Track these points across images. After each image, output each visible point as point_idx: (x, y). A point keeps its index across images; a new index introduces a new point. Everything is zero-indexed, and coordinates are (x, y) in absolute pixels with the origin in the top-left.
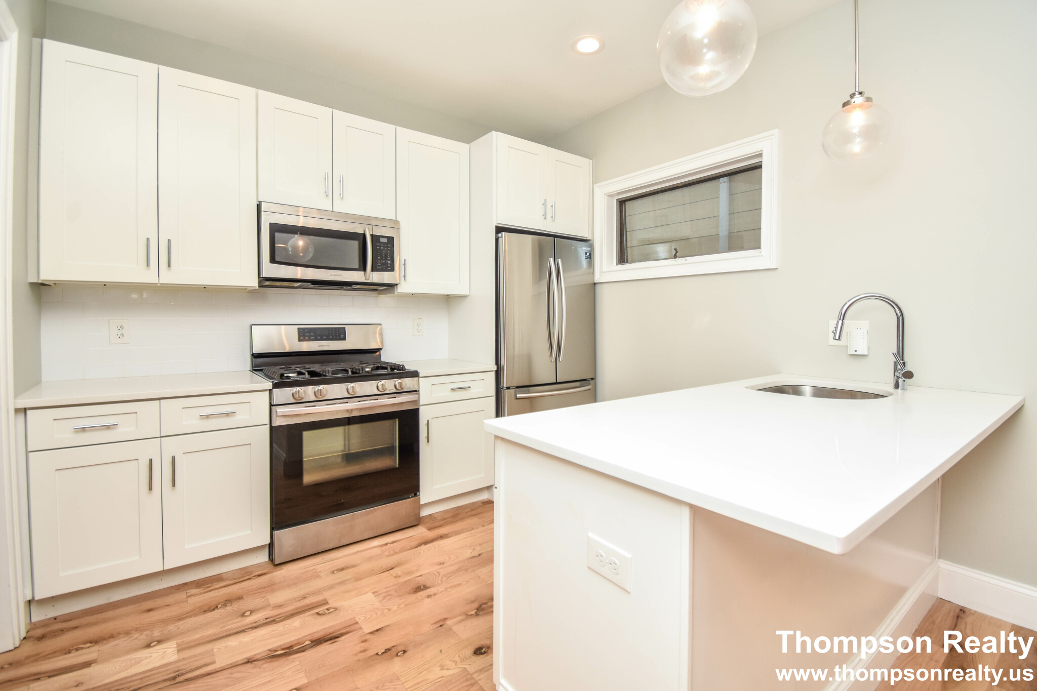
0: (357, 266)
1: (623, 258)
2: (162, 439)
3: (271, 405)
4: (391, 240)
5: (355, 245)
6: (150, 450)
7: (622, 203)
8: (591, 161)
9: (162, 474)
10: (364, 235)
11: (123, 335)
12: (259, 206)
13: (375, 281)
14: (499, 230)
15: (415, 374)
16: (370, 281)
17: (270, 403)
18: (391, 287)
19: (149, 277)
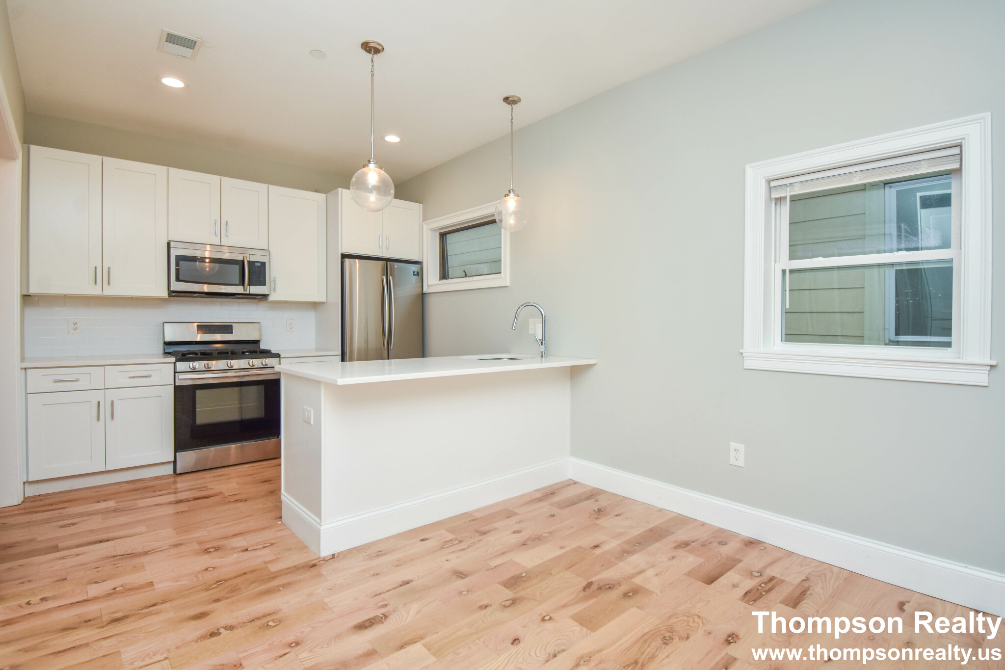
0: (238, 283)
1: (444, 275)
2: (106, 390)
3: (175, 372)
4: (263, 264)
5: (237, 268)
6: (99, 396)
7: (443, 236)
8: (421, 205)
9: (105, 411)
10: (243, 261)
11: (76, 328)
12: (169, 244)
13: (251, 292)
14: (344, 256)
15: (278, 356)
16: (248, 292)
17: (174, 371)
18: (264, 297)
19: (96, 291)
